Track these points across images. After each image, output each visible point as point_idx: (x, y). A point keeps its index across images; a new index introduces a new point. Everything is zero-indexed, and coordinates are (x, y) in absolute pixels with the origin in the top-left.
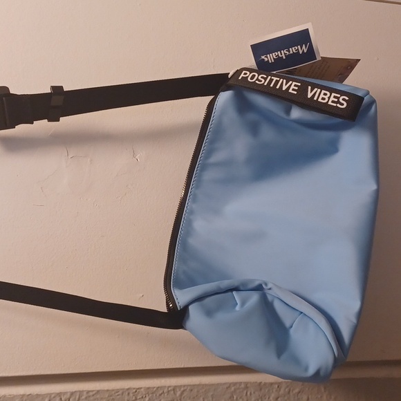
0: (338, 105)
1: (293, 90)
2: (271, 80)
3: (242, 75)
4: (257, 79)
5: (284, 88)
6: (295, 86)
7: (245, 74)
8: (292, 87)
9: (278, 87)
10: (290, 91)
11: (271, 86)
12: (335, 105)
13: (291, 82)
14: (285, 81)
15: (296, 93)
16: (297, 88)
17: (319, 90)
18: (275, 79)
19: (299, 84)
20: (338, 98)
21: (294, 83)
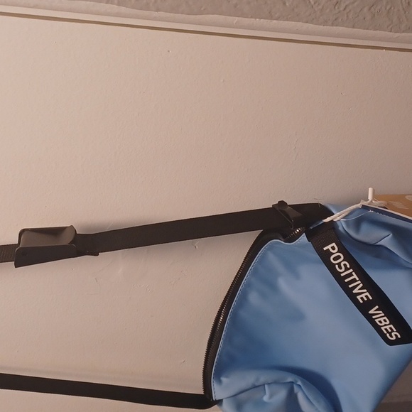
0: (388, 335)
1: (362, 298)
2: (350, 275)
3: (329, 247)
4: (339, 264)
5: (355, 291)
6: (366, 296)
7: (333, 248)
8: (363, 296)
9: (350, 286)
10: (359, 297)
11: (346, 281)
12: (386, 332)
13: (365, 291)
14: (361, 285)
15: (361, 302)
16: (366, 299)
17: (383, 315)
18: (355, 276)
19: (371, 298)
20: (393, 331)
21: (367, 294)
